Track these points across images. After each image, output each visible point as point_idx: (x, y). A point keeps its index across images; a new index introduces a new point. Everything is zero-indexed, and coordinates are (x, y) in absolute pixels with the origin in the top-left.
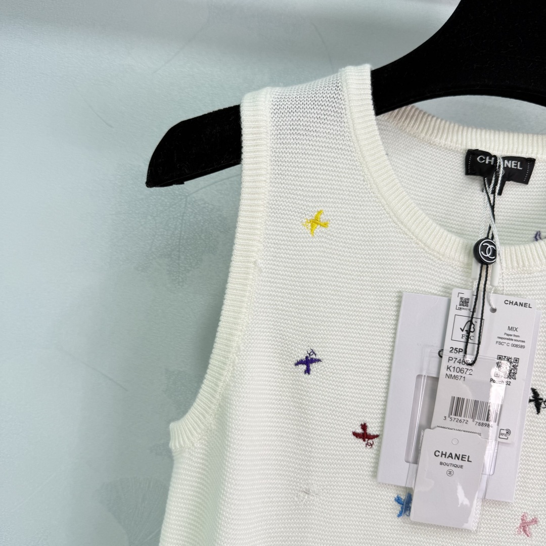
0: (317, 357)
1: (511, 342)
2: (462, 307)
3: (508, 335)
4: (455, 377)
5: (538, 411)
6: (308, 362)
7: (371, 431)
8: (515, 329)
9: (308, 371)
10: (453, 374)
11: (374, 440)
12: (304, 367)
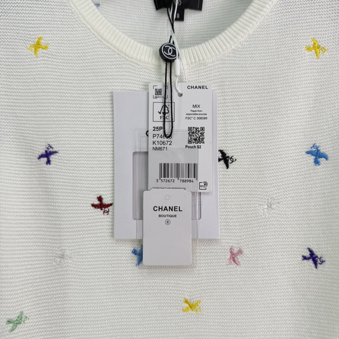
0: (54, 150)
1: (196, 116)
2: (157, 96)
3: (193, 111)
4: (160, 149)
5: (227, 167)
6: (47, 155)
7: (106, 201)
8: (198, 106)
9: (48, 162)
10: (158, 146)
11: (109, 208)
12: (45, 159)
